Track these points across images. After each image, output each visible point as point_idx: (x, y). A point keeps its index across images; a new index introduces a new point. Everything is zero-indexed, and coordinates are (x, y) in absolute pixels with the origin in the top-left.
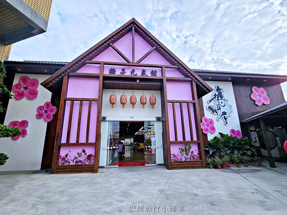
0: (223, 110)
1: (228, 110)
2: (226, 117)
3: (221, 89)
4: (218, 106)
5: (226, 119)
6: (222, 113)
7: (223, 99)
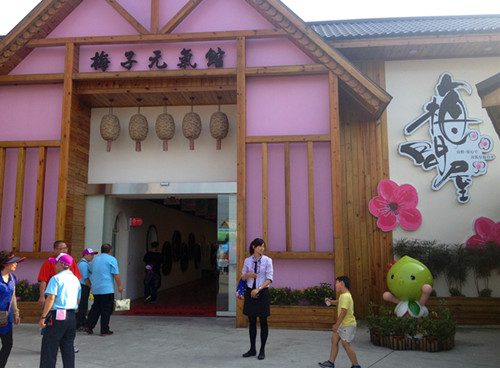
0: (453, 156)
1: (474, 154)
2: (464, 180)
3: (456, 85)
4: (439, 142)
5: (462, 185)
6: (449, 167)
7: (461, 117)
